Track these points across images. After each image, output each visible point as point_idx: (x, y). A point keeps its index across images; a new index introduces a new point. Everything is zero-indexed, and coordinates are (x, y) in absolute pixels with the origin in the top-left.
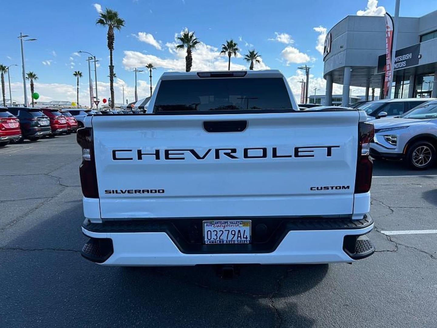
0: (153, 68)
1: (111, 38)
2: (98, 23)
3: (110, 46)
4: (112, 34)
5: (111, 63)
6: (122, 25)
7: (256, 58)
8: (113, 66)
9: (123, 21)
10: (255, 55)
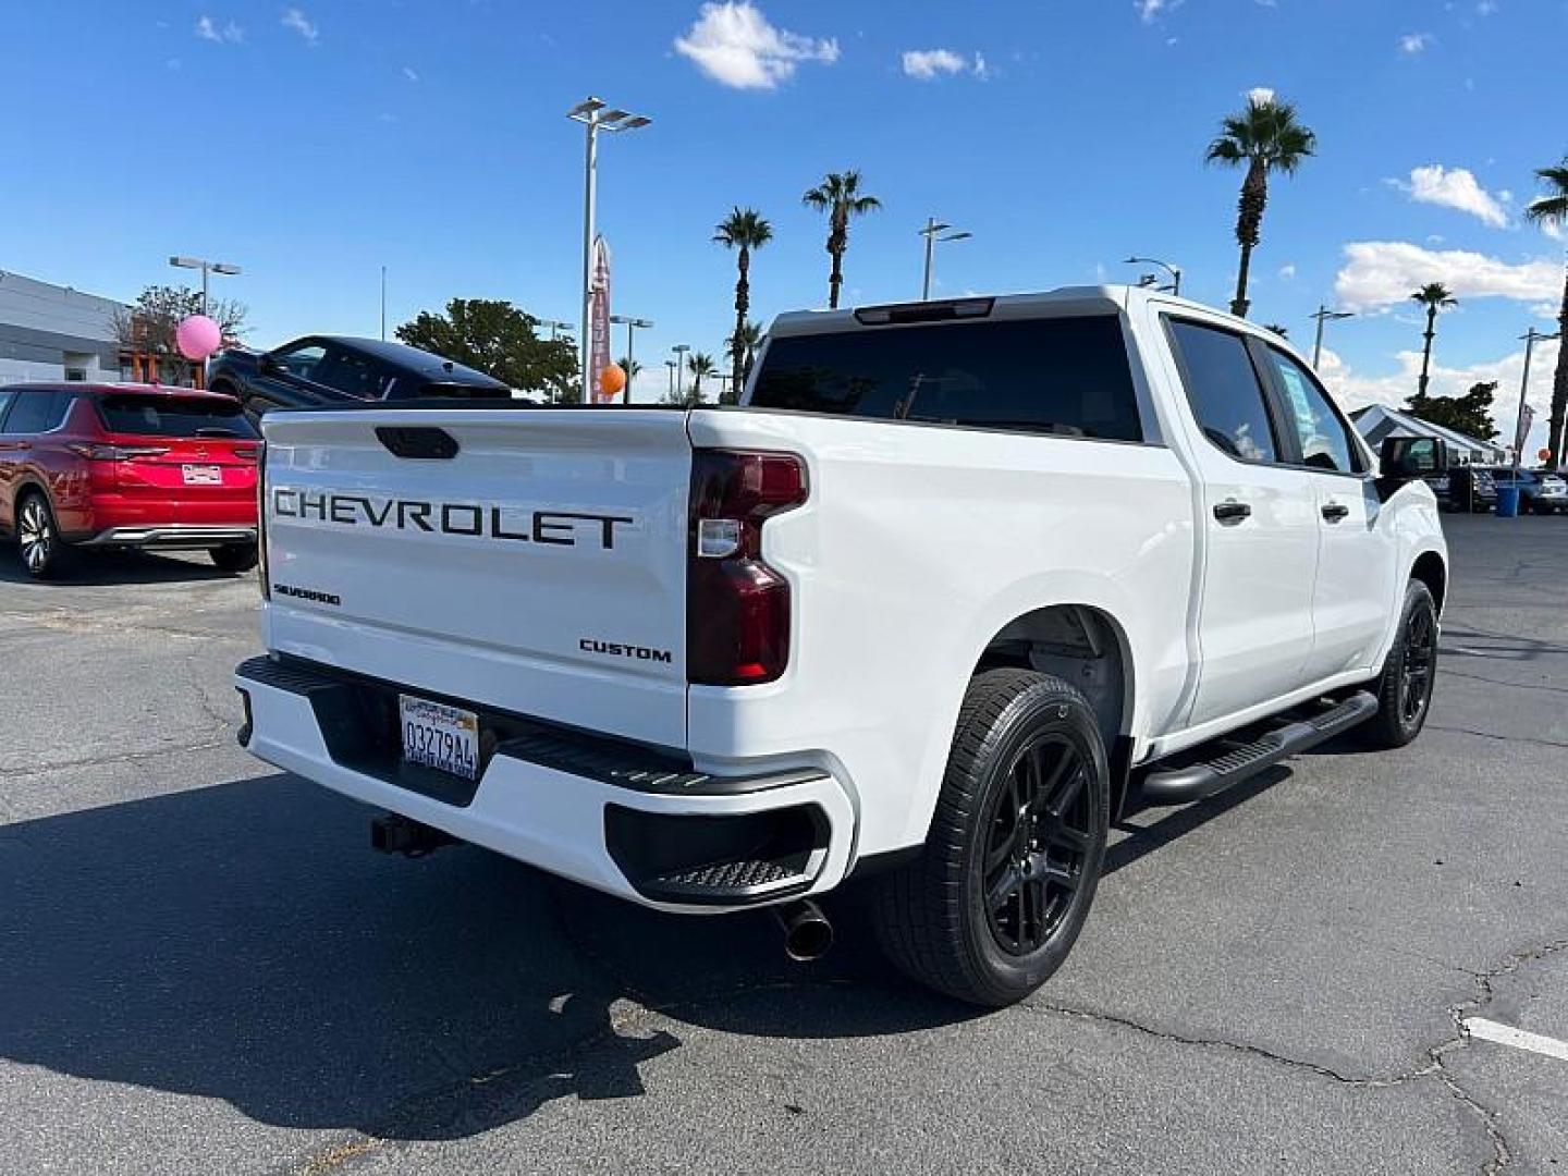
0: (1443, 304)
1: (1252, 203)
2: (1214, 155)
3: (1247, 232)
4: (1257, 189)
5: (1241, 292)
6: (1302, 151)
8: (1247, 303)
9: (1307, 137)
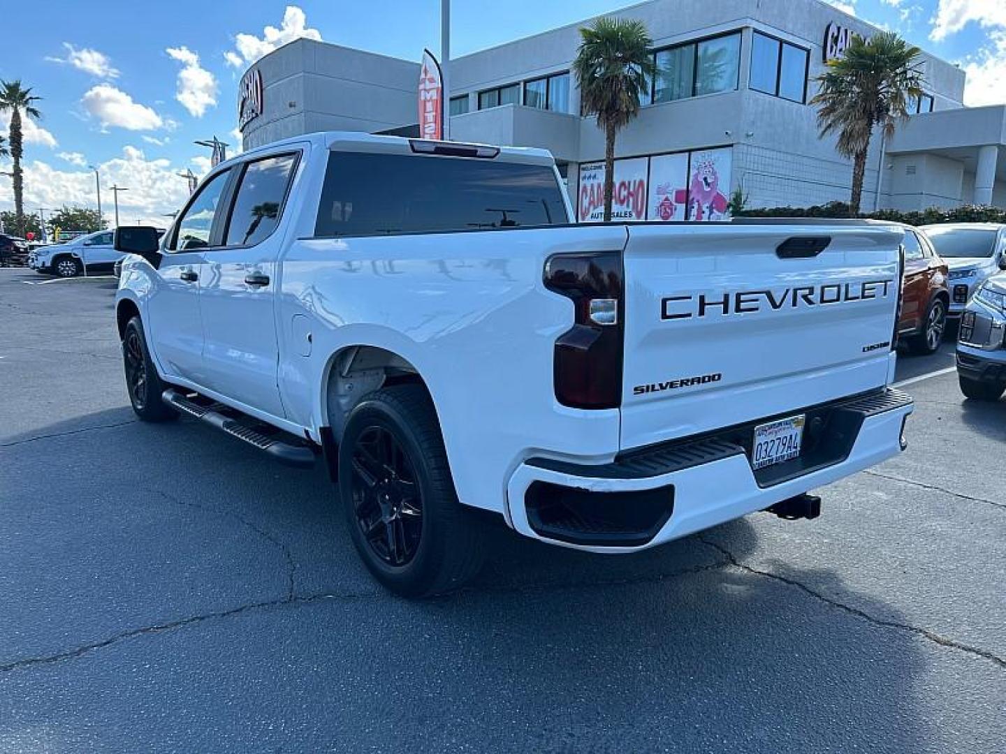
7: (26, 102)
10: (23, 95)
